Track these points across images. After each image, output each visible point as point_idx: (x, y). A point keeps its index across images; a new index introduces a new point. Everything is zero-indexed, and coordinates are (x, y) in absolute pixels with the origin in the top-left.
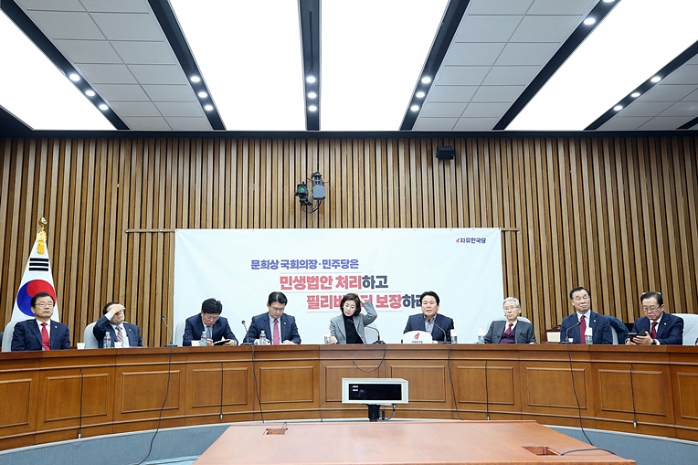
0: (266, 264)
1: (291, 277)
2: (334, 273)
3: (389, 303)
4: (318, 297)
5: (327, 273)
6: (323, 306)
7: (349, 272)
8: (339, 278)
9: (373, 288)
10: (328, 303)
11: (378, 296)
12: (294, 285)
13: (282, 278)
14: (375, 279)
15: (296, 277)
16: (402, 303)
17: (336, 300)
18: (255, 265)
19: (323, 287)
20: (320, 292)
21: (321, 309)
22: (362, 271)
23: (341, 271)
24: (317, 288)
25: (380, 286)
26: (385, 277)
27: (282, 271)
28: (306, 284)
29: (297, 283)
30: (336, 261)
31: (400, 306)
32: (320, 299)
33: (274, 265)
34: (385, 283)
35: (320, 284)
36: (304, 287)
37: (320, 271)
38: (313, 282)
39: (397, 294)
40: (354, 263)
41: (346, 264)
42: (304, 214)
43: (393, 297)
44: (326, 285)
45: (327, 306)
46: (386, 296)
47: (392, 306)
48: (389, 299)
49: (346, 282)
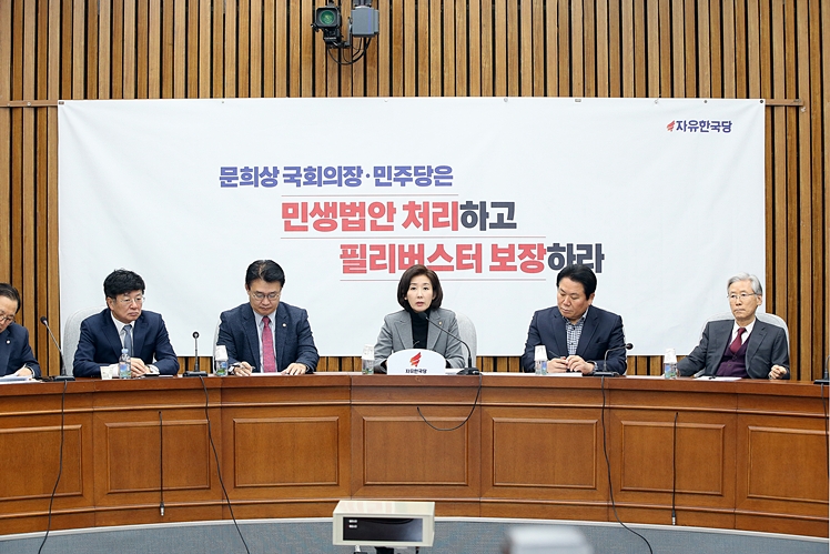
0: (250, 176)
1: (305, 205)
2: (400, 195)
3: (518, 262)
4: (363, 247)
5: (384, 195)
6: (374, 267)
7: (432, 194)
8: (411, 207)
9: (483, 228)
10: (387, 261)
11: (494, 247)
12: (311, 220)
13: (286, 206)
14: (489, 209)
15: (317, 205)
16: (545, 261)
17: (402, 255)
18: (228, 177)
19: (375, 227)
20: (368, 237)
21: (371, 274)
22: (461, 191)
23: (413, 192)
24: (362, 228)
25: (500, 224)
26: (511, 206)
27: (286, 192)
28: (339, 220)
29: (317, 217)
30: (403, 169)
31: (541, 267)
32: (369, 253)
33: (268, 178)
34: (511, 216)
35: (368, 219)
36: (334, 226)
37: (367, 192)
38: (352, 215)
39: (536, 242)
40: (443, 174)
41: (424, 176)
42: (333, 66)
43: (527, 248)
44: (382, 221)
45: (384, 267)
46: (512, 246)
47: (524, 267)
48: (518, 252)
49: (425, 215)
